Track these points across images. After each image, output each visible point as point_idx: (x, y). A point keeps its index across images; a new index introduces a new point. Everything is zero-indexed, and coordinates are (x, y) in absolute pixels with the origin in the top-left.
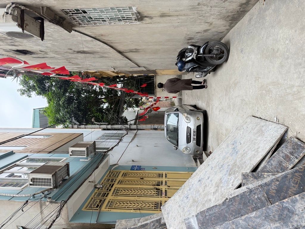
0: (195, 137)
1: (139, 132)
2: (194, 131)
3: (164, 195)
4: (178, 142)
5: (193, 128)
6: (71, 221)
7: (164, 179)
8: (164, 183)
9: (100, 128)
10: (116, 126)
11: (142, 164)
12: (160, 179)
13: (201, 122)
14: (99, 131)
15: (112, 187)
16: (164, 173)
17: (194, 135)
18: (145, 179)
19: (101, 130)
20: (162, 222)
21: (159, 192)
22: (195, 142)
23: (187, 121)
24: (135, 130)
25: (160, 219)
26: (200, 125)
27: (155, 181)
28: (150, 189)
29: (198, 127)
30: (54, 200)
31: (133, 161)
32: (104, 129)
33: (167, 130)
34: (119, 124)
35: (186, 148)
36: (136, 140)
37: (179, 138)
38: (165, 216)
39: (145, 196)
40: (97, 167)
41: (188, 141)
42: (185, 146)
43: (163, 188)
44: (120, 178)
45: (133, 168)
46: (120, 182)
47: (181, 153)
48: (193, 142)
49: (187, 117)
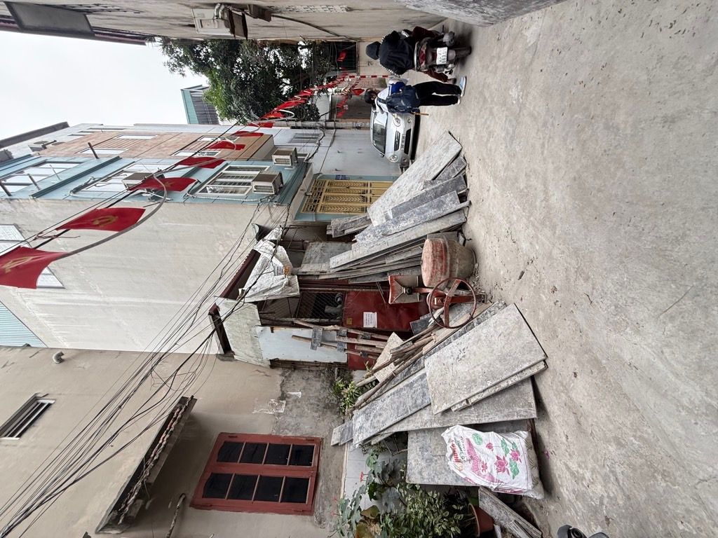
0: (404, 144)
1: (339, 131)
2: (403, 137)
3: (369, 201)
4: (385, 148)
5: (402, 132)
6: (295, 219)
7: (369, 189)
8: (369, 192)
9: (288, 126)
10: (308, 123)
11: (347, 174)
12: (366, 188)
13: (412, 127)
14: (287, 130)
15: (321, 195)
16: (369, 182)
17: (403, 142)
18: (351, 188)
19: (289, 128)
20: (368, 218)
21: (365, 199)
22: (403, 149)
23: (397, 124)
24: (332, 128)
25: (366, 217)
26: (410, 130)
27: (360, 190)
28: (357, 197)
29: (409, 132)
30: (280, 203)
31: (336, 170)
32: (293, 128)
33: (374, 132)
34: (311, 121)
35: (393, 156)
36: (335, 144)
37: (387, 143)
38: (370, 214)
39: (352, 202)
40: (305, 177)
41: (396, 148)
42: (392, 154)
43: (368, 195)
44: (326, 187)
45: (337, 177)
46: (328, 191)
47: (388, 162)
48: (401, 149)
49: (397, 119)
